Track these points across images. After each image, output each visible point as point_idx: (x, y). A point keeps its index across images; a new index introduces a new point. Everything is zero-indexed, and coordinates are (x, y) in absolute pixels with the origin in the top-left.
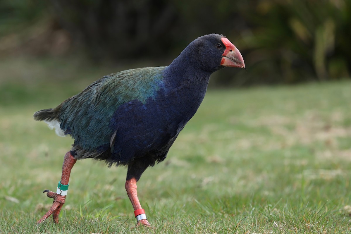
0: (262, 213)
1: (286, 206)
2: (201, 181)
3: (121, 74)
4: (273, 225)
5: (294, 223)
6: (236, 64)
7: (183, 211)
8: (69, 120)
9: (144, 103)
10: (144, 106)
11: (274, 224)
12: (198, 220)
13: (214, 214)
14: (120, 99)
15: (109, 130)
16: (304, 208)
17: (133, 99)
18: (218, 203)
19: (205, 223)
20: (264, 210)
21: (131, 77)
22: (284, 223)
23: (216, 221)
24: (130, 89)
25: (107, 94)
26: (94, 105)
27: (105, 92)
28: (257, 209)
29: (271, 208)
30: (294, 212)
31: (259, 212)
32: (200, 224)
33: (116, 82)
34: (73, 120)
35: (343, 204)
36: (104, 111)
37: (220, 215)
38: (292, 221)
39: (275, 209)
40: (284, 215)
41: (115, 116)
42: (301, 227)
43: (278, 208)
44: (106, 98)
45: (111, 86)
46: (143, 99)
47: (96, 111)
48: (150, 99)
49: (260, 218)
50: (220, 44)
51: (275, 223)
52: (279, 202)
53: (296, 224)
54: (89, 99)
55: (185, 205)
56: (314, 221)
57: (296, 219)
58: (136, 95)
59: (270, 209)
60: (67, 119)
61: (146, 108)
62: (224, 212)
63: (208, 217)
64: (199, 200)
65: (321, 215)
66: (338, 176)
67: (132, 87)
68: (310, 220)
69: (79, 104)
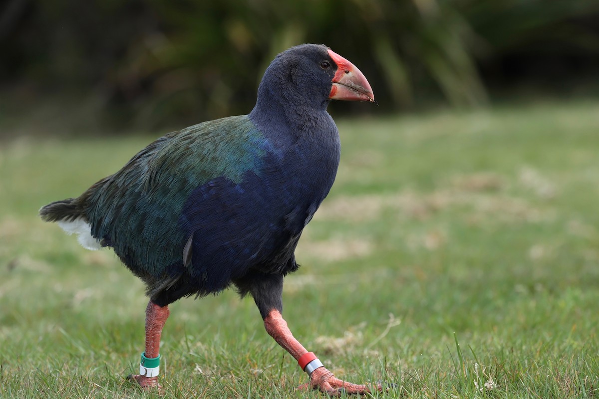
0: (177, 352)
1: (217, 338)
2: (71, 296)
3: (187, 132)
4: (195, 371)
5: (231, 368)
6: (358, 96)
7: (39, 349)
8: (106, 221)
9: (239, 181)
10: (238, 187)
11: (196, 369)
12: (65, 364)
13: (92, 353)
14: (192, 180)
15: (178, 236)
16: (248, 341)
17: (215, 177)
18: (101, 335)
19: (77, 370)
20: (180, 346)
21: (207, 137)
22: (213, 368)
23: (96, 366)
24: (208, 159)
25: (167, 172)
26: (147, 194)
27: (164, 167)
28: (167, 344)
29: (192, 342)
30: (231, 349)
31: (171, 350)
32: (68, 371)
33: (182, 149)
34: (113, 221)
35: (315, 334)
36: (165, 201)
37: (102, 355)
38: (228, 364)
39: (199, 344)
40: (213, 354)
41: (185, 210)
42: (243, 374)
43: (203, 341)
44: (166, 179)
45: (173, 157)
46: (235, 174)
47: (153, 202)
48: (249, 174)
49: (173, 360)
50: (327, 61)
51: (198, 368)
52: (205, 332)
53: (234, 369)
54: (137, 182)
55: (41, 338)
56: (264, 363)
57: (234, 360)
58: (220, 169)
59: (190, 344)
60: (101, 219)
61: (242, 191)
62: (111, 350)
63: (82, 359)
64: (67, 330)
65: (278, 354)
66: (307, 287)
67: (211, 155)
68: (258, 362)
69: (119, 193)
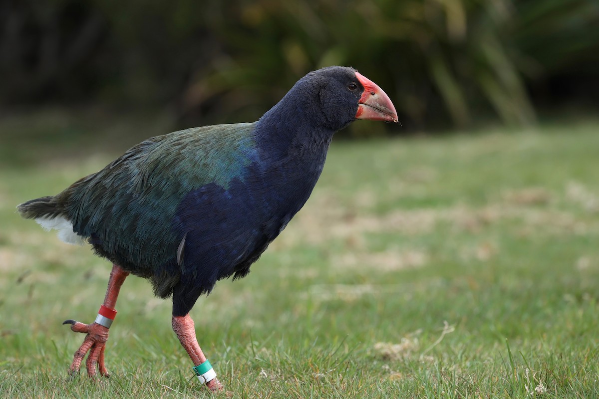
0: (243, 356)
1: (281, 343)
2: (144, 304)
4: (261, 375)
5: (294, 372)
7: (114, 353)
8: (94, 220)
9: (227, 188)
10: (226, 193)
11: (261, 373)
12: (138, 368)
13: (164, 358)
14: (185, 184)
15: (171, 236)
16: (310, 347)
17: (207, 183)
18: (172, 341)
19: (150, 373)
20: (246, 351)
21: (197, 144)
22: (277, 372)
23: (167, 370)
24: (199, 165)
25: (160, 175)
26: (139, 196)
27: (157, 171)
28: (234, 349)
29: (257, 347)
30: (295, 354)
31: (238, 355)
32: (141, 374)
33: (174, 154)
34: (103, 220)
35: (373, 340)
36: (158, 204)
37: (173, 360)
38: (291, 368)
39: (264, 349)
40: (277, 359)
41: (179, 212)
42: (306, 378)
43: (268, 347)
44: (159, 182)
45: (165, 161)
47: (145, 204)
48: (235, 181)
49: (239, 364)
50: (354, 83)
51: (263, 372)
52: (269, 338)
53: (297, 374)
55: (116, 344)
56: (325, 368)
57: (297, 364)
58: (211, 175)
59: (255, 350)
60: (88, 218)
61: (230, 197)
62: (181, 355)
63: (154, 363)
64: (139, 335)
65: (338, 359)
66: (365, 295)
67: (202, 162)
68: (320, 366)
69: (108, 193)
